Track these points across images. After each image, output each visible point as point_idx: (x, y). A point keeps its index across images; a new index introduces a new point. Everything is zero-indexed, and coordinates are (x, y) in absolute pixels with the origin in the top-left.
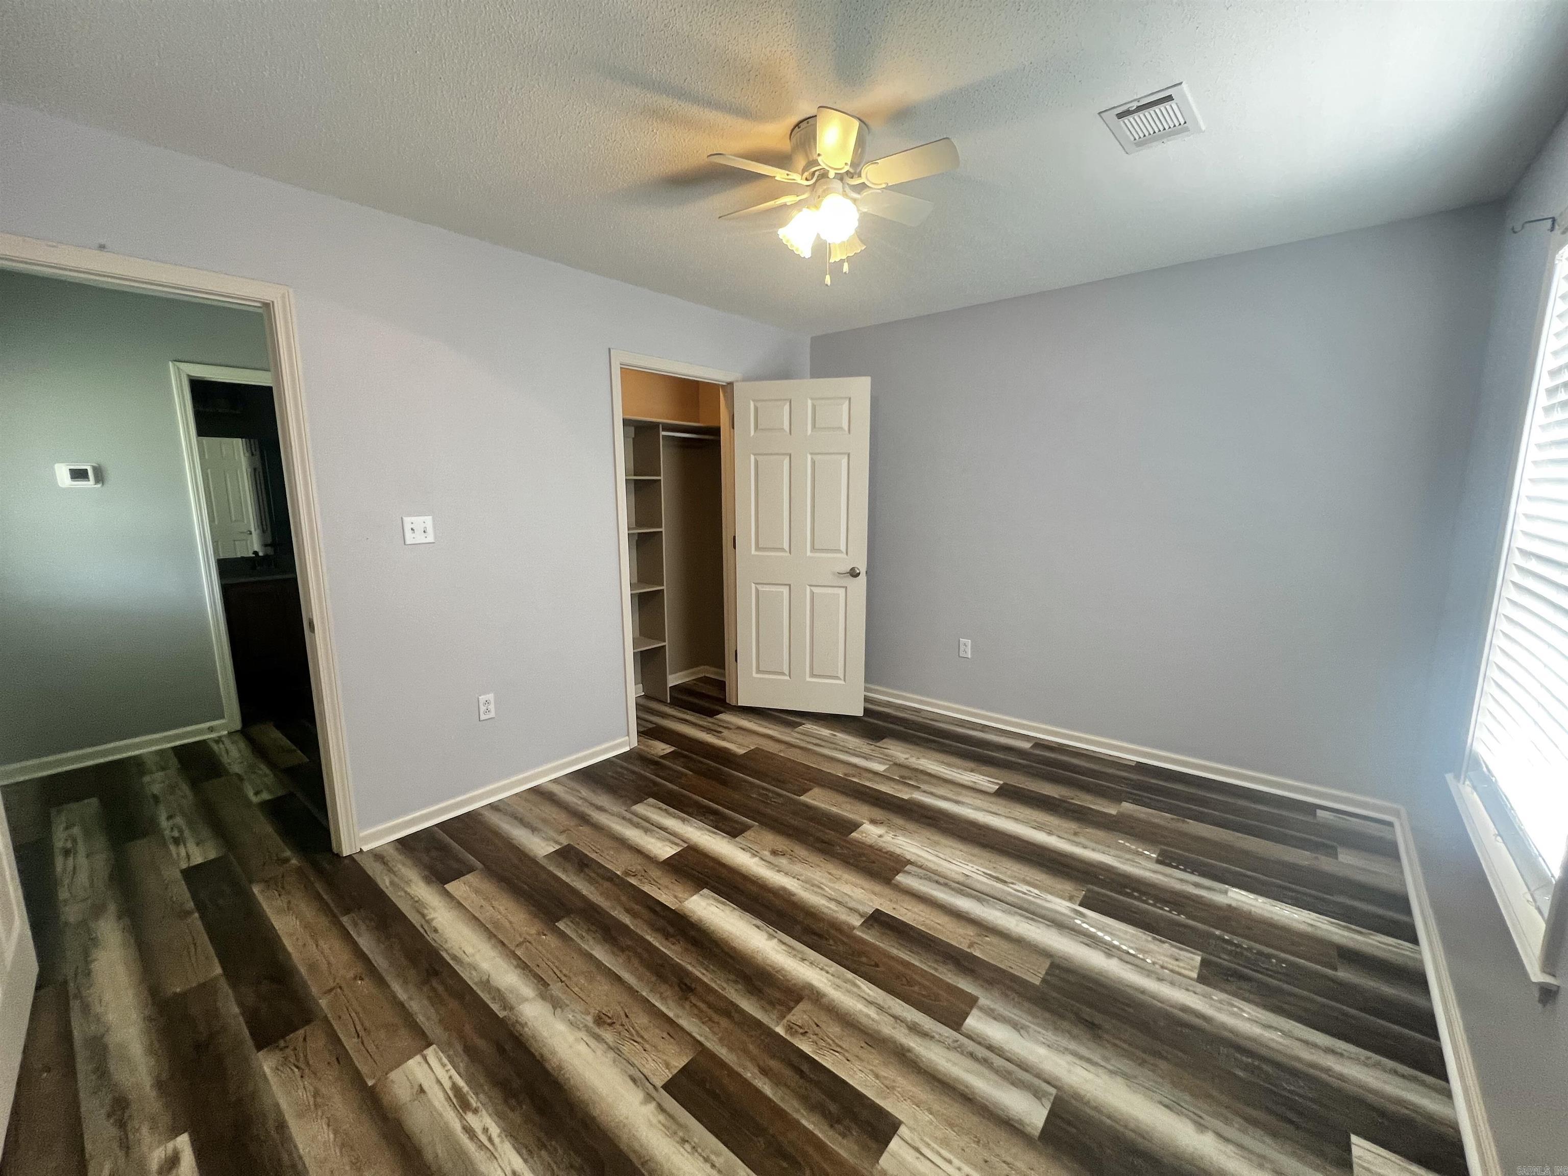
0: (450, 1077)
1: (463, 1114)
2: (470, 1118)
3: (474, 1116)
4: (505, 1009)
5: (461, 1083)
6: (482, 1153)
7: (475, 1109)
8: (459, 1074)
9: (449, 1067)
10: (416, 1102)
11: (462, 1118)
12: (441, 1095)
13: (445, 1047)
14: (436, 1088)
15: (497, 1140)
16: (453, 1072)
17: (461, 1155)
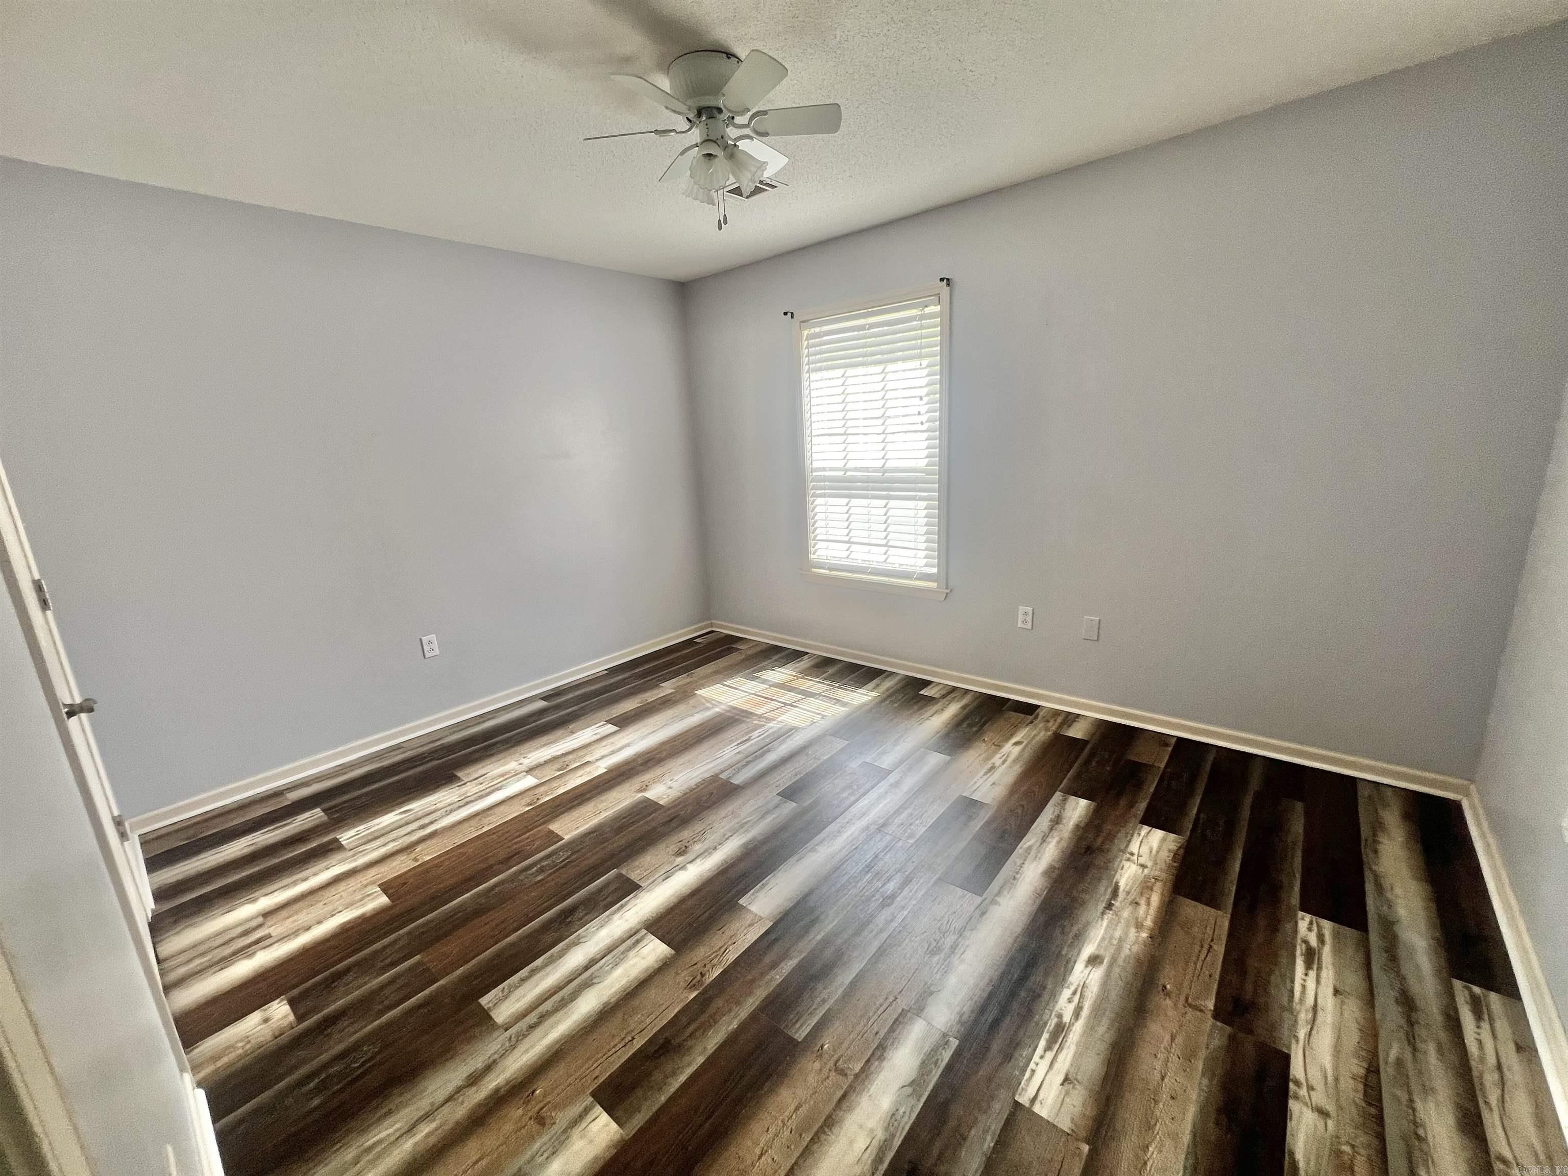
0: (1042, 1057)
1: (1067, 1025)
2: (1066, 1019)
3: (1064, 1016)
4: (947, 1043)
5: (1042, 1043)
6: (1086, 994)
7: (1058, 1018)
8: (1035, 1050)
9: (1032, 1065)
10: (1079, 1077)
11: (1071, 1024)
12: (1061, 1057)
13: (1014, 1085)
14: (1057, 1066)
15: (1073, 988)
16: (1036, 1058)
17: (1097, 1011)
